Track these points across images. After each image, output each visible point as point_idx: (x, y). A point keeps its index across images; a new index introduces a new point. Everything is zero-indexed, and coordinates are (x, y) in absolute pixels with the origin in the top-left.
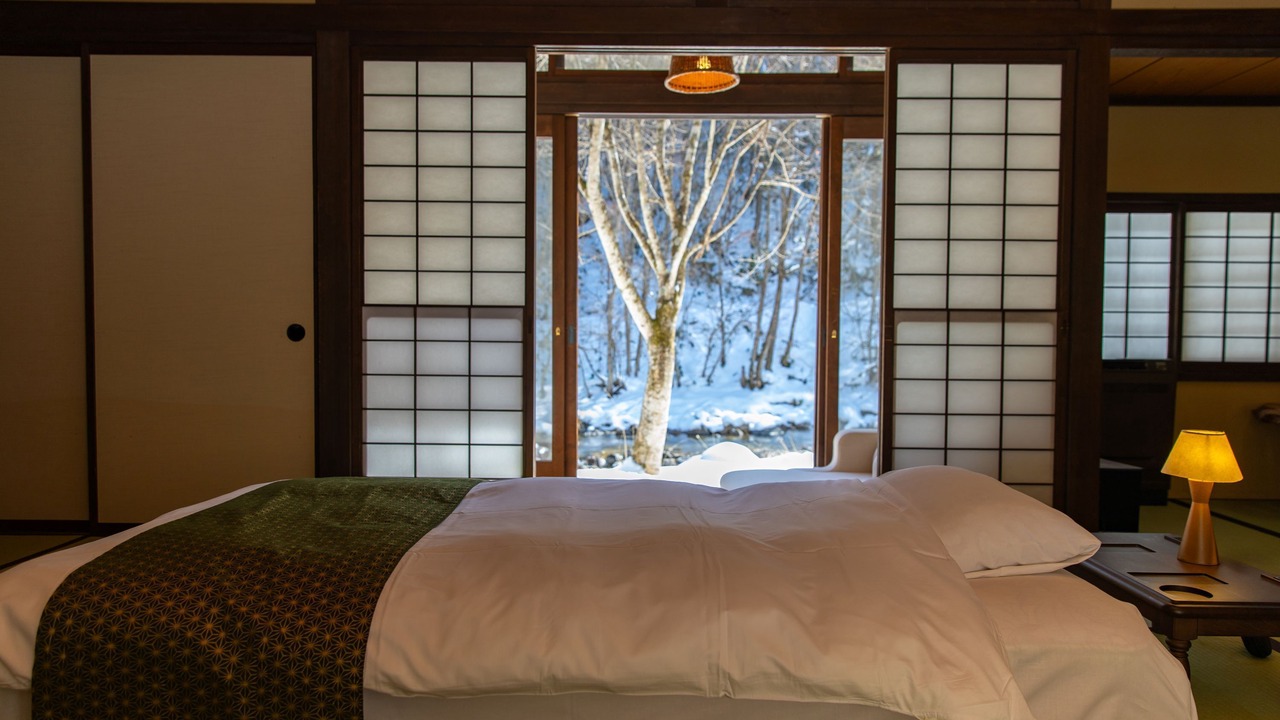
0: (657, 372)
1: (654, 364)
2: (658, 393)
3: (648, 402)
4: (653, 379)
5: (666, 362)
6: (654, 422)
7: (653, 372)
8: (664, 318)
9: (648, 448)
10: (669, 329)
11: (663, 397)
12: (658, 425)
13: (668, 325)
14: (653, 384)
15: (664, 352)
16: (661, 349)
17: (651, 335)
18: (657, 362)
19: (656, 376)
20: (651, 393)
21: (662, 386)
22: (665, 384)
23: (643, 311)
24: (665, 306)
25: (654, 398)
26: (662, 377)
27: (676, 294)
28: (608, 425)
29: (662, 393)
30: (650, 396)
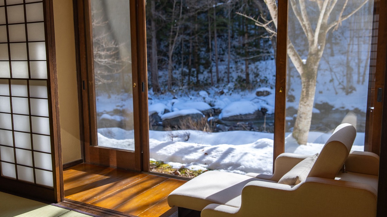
0: (305, 92)
1: (304, 88)
2: (305, 103)
3: (300, 107)
4: (303, 95)
5: (310, 87)
6: (303, 118)
7: (303, 91)
8: (310, 64)
9: (300, 130)
10: (313, 69)
11: (308, 105)
12: (305, 119)
13: (312, 67)
14: (303, 98)
15: (309, 81)
16: (307, 80)
17: (302, 72)
18: (305, 87)
19: (304, 94)
20: (302, 102)
21: (307, 99)
22: (309, 98)
23: (298, 60)
24: (311, 57)
25: (303, 105)
26: (307, 95)
27: (318, 51)
28: (343, 108)
29: (307, 103)
30: (301, 104)
